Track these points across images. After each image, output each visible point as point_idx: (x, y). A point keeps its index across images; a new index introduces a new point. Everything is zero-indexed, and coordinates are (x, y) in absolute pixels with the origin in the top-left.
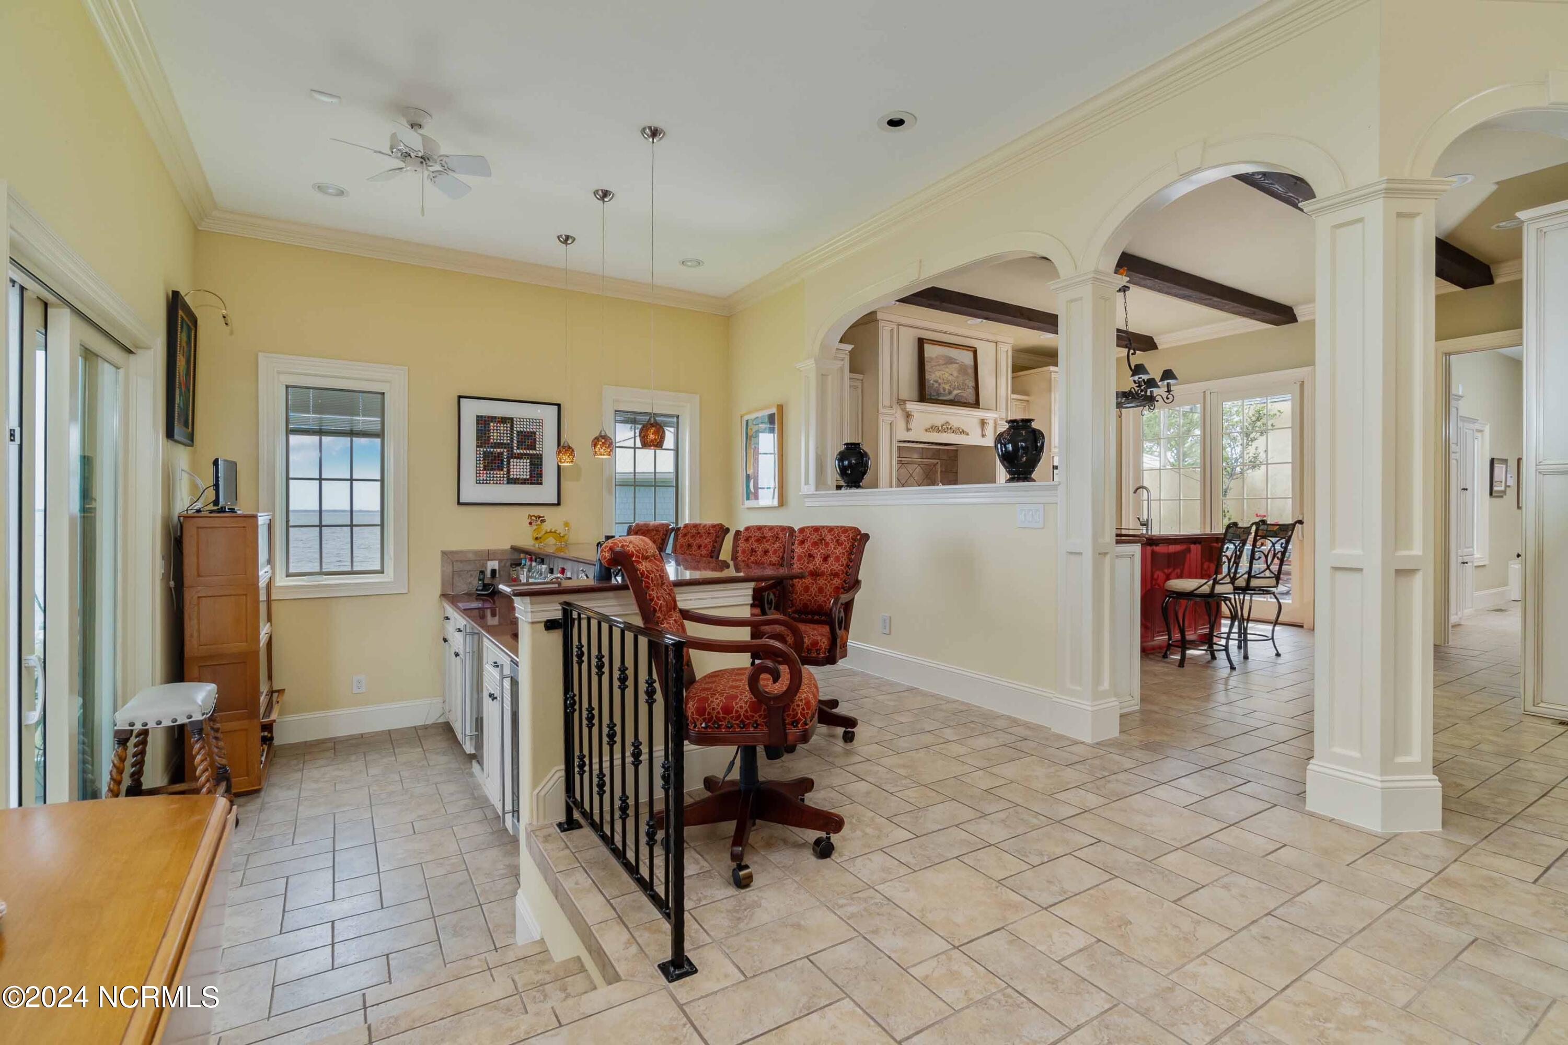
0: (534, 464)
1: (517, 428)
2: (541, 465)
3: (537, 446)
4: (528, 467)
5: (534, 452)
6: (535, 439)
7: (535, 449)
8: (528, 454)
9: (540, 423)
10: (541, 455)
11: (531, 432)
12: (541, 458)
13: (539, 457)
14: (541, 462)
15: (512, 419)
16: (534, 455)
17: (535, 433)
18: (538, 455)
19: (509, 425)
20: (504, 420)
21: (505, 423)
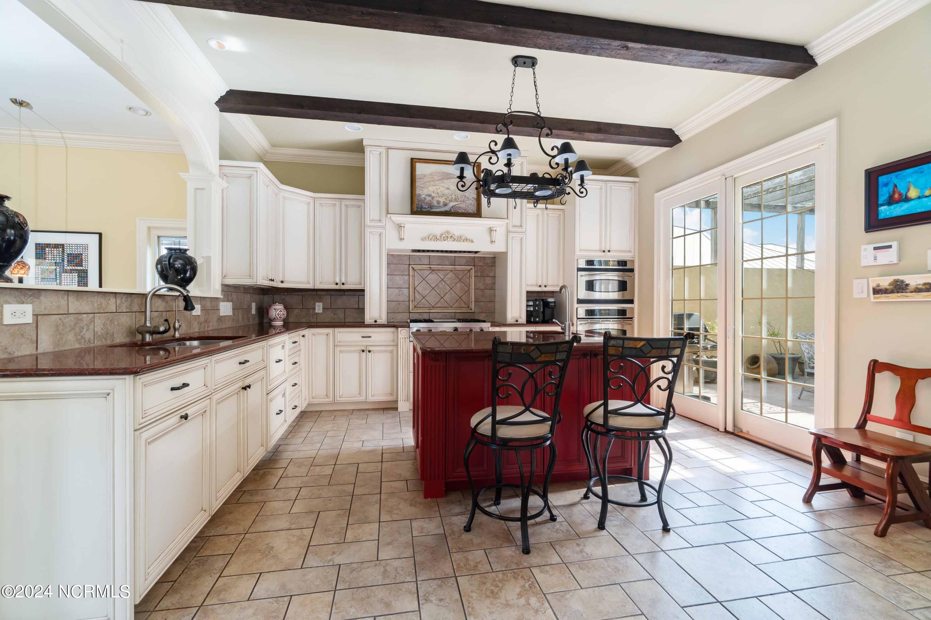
0: (81, 277)
1: (68, 251)
2: (87, 277)
3: (84, 264)
4: (77, 279)
5: (81, 268)
6: (82, 259)
7: (82, 266)
8: (76, 270)
9: (86, 247)
10: (87, 270)
11: (79, 254)
12: (87, 272)
13: (86, 272)
14: (87, 275)
15: (63, 245)
16: (81, 270)
17: (82, 254)
18: (84, 270)
19: (61, 250)
20: (56, 246)
21: (58, 248)
